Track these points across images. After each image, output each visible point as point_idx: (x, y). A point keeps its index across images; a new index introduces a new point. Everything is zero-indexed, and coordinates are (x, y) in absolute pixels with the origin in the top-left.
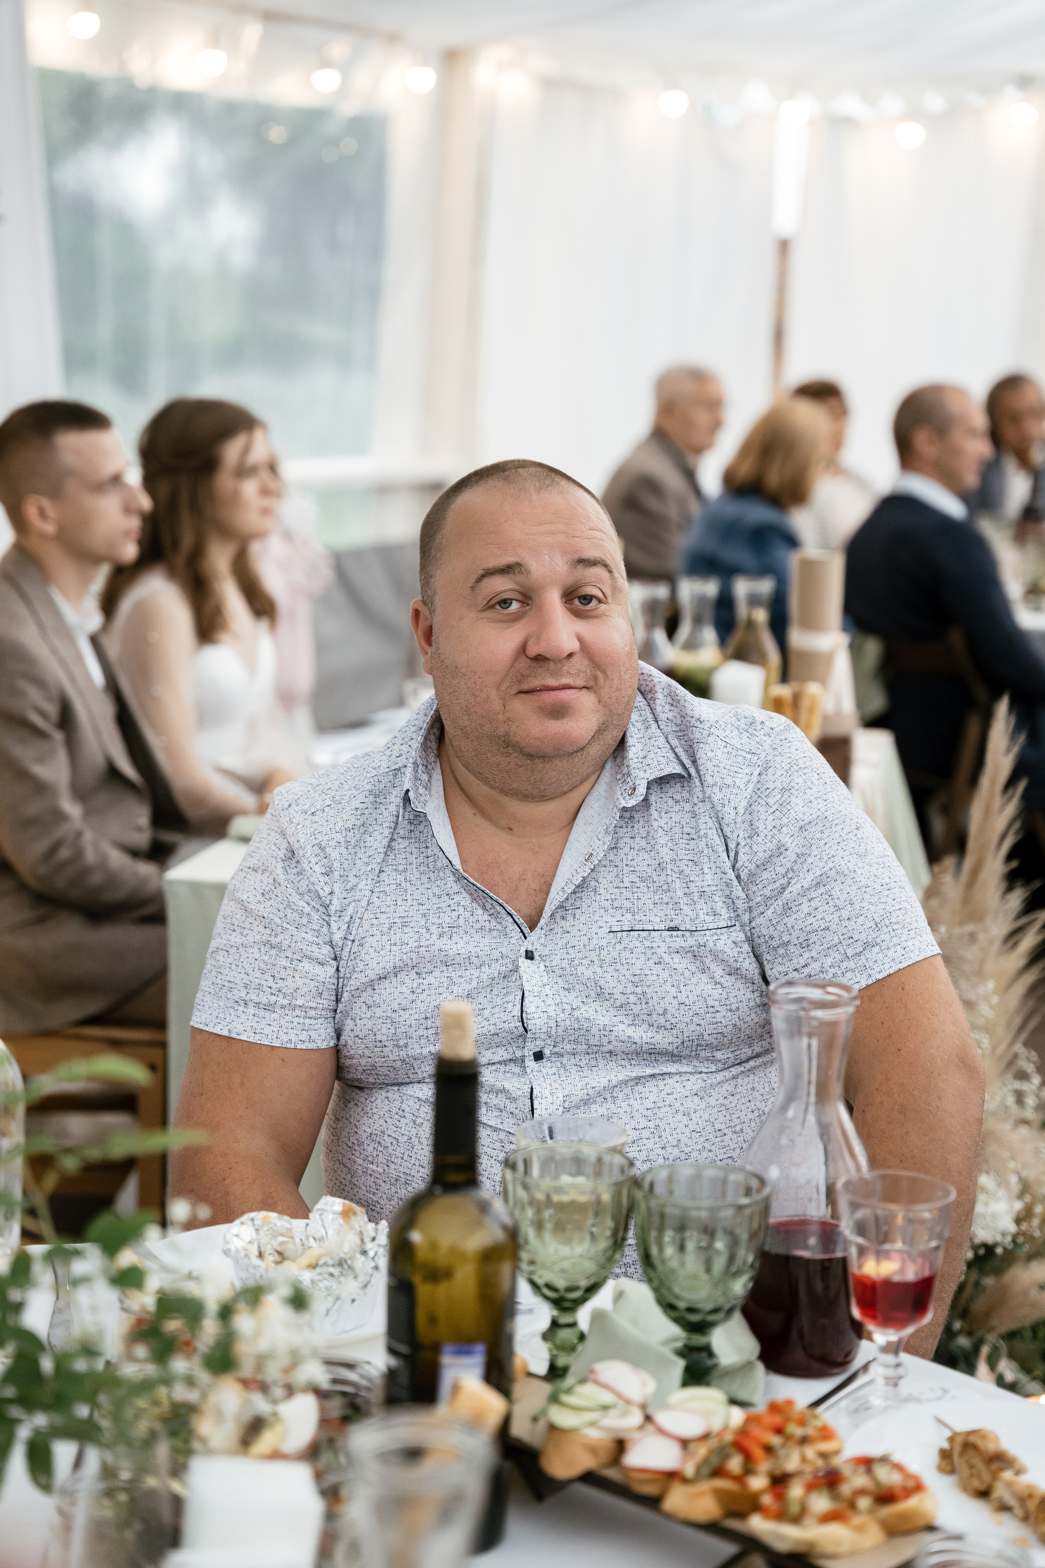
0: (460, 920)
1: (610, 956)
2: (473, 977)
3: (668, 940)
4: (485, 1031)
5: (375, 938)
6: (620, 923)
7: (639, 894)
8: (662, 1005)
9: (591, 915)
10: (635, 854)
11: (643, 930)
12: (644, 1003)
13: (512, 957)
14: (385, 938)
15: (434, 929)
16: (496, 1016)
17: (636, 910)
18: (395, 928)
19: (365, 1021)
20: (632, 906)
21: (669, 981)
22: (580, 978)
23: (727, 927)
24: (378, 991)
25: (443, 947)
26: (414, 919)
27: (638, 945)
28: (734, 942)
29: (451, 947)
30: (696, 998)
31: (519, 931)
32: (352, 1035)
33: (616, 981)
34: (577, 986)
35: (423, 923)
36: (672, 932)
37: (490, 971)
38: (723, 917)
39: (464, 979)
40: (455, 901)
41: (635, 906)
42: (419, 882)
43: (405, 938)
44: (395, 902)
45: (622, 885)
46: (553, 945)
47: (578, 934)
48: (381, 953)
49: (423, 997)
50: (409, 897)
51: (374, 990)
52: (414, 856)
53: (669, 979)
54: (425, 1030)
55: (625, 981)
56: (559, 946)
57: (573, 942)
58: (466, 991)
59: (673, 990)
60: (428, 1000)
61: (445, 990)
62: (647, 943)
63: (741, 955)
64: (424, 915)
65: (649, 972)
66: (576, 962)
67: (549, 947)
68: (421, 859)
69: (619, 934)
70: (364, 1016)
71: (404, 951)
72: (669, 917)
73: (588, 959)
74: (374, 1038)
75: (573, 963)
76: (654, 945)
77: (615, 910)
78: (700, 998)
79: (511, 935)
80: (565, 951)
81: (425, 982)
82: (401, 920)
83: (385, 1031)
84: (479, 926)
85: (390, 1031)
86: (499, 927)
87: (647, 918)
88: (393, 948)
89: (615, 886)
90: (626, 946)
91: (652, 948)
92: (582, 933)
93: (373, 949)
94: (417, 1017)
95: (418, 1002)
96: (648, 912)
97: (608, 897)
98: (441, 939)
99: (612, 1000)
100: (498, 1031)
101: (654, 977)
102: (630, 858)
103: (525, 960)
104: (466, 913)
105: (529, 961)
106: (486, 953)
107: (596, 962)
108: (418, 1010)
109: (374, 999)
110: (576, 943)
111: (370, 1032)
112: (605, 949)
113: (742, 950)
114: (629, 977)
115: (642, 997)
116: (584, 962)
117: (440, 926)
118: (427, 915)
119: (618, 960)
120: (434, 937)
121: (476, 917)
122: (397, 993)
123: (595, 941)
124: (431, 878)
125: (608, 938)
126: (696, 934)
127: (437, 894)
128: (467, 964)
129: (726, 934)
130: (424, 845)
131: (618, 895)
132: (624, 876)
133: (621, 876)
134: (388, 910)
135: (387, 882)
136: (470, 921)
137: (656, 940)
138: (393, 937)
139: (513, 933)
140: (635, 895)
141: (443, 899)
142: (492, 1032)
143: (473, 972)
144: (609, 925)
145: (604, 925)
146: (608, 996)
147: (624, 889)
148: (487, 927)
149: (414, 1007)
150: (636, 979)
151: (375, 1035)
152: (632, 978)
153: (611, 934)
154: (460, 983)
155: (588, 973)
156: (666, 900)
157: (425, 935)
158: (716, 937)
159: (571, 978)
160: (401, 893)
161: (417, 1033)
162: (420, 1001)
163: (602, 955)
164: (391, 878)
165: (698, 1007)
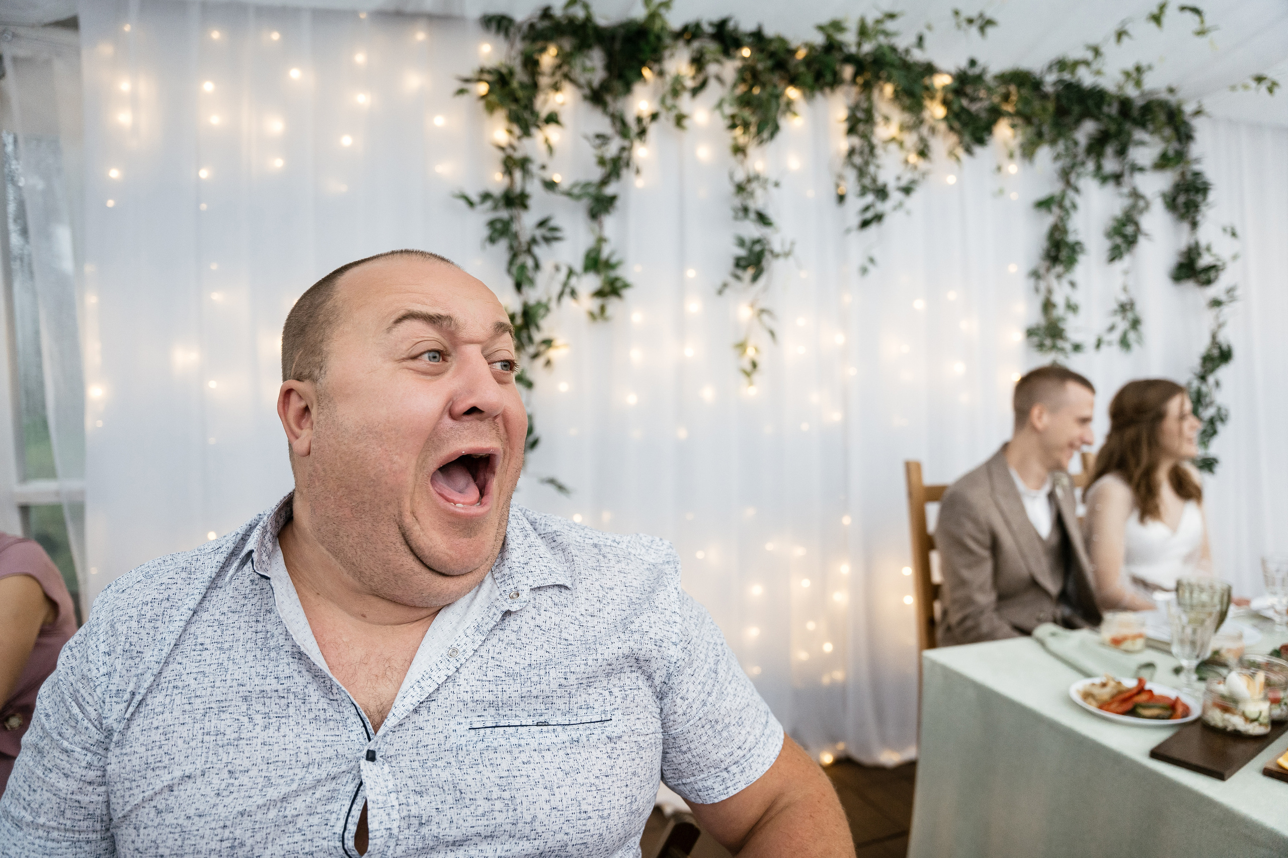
0: (290, 709)
1: (470, 757)
2: (296, 778)
3: (537, 736)
4: (298, 847)
5: (186, 727)
6: (481, 719)
7: (504, 687)
8: (532, 811)
9: (448, 709)
10: (503, 647)
11: (509, 726)
12: (510, 810)
13: (349, 756)
14: (197, 726)
15: (258, 718)
16: (315, 829)
17: (500, 704)
18: (211, 714)
19: (150, 830)
20: (495, 699)
21: (541, 783)
22: (435, 780)
23: (601, 721)
24: (175, 793)
25: (267, 740)
26: (233, 703)
27: (503, 741)
28: (608, 738)
29: (278, 740)
30: (570, 802)
31: (362, 724)
32: (132, 848)
33: (479, 784)
34: (431, 789)
35: (244, 708)
36: (542, 727)
37: (319, 772)
38: (595, 710)
39: (284, 779)
40: (285, 686)
41: (499, 699)
42: (243, 661)
43: (222, 726)
44: (212, 684)
45: (485, 678)
46: (402, 743)
47: (432, 731)
48: (191, 744)
49: (227, 801)
50: (229, 677)
51: (172, 791)
52: (242, 632)
53: (541, 780)
54: (219, 843)
55: (490, 785)
56: (409, 745)
57: (427, 740)
58: (282, 794)
59: (546, 792)
60: (233, 805)
61: (258, 792)
62: (514, 741)
63: (615, 751)
64: (245, 699)
65: (517, 773)
66: (429, 764)
67: (396, 746)
68: (249, 635)
69: (482, 731)
70: (150, 823)
71: (220, 743)
72: (539, 711)
73: (444, 761)
74: (155, 851)
75: (426, 765)
76: (523, 742)
77: (475, 704)
78: (575, 801)
79: (352, 728)
80: (415, 751)
81: (237, 783)
82: (218, 704)
83: (170, 843)
84: (312, 715)
85: (177, 842)
86: (337, 716)
87: (514, 712)
88: (206, 738)
89: (477, 678)
90: (489, 744)
91: (520, 745)
92: (437, 730)
93: (182, 740)
94: (213, 825)
95: (220, 807)
96: (514, 706)
97: (468, 689)
98: (267, 730)
99: (473, 807)
100: (314, 849)
101: (525, 779)
102: (497, 650)
103: (366, 762)
104: (297, 701)
105: (370, 763)
106: (318, 750)
107: (454, 763)
108: (216, 817)
109: (169, 802)
110: (430, 741)
111: (153, 844)
112: (464, 748)
113: (616, 746)
114: (494, 779)
115: (510, 803)
116: (439, 763)
117: (266, 715)
118: (249, 699)
119: (480, 761)
120: (258, 729)
121: (309, 705)
122: (198, 796)
123: (453, 740)
124: (258, 656)
125: (469, 735)
126: (569, 728)
127: (261, 673)
128: (293, 762)
129: (599, 729)
130: (254, 619)
131: (479, 687)
132: (489, 670)
133: (484, 669)
134: (204, 693)
135: (208, 662)
136: (302, 709)
137: (524, 736)
138: (207, 724)
139: (354, 727)
140: (500, 687)
141: (268, 681)
142: (307, 850)
143: (297, 771)
144: (469, 720)
145: (463, 720)
146: (468, 802)
147: (487, 683)
148: (322, 717)
149: (213, 813)
150: (503, 782)
151: (157, 848)
152: (498, 781)
153: (473, 732)
154: (279, 785)
155: (445, 775)
156: (535, 693)
157: (247, 724)
158: (589, 732)
159: (424, 779)
160: (221, 673)
161: (209, 846)
162: (223, 805)
163: (460, 756)
164: (214, 657)
165: (571, 812)
